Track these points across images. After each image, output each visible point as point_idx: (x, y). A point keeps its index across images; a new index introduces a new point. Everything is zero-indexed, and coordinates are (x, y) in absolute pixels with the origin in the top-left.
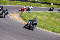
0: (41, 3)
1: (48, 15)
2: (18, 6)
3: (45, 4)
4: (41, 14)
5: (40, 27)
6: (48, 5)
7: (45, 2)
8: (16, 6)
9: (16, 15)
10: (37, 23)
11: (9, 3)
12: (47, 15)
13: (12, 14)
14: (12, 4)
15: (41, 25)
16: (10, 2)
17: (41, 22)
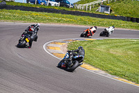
0: (119, 19)
1: (135, 46)
2: (66, 25)
3: (128, 21)
4: (118, 44)
5: (115, 74)
6: (136, 23)
7: (128, 17)
8: (62, 25)
9: (60, 45)
10: (82, 58)
11: (45, 19)
12: (131, 46)
13: (52, 45)
14: (51, 21)
15: (118, 69)
16: (47, 17)
17: (120, 64)
